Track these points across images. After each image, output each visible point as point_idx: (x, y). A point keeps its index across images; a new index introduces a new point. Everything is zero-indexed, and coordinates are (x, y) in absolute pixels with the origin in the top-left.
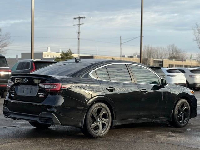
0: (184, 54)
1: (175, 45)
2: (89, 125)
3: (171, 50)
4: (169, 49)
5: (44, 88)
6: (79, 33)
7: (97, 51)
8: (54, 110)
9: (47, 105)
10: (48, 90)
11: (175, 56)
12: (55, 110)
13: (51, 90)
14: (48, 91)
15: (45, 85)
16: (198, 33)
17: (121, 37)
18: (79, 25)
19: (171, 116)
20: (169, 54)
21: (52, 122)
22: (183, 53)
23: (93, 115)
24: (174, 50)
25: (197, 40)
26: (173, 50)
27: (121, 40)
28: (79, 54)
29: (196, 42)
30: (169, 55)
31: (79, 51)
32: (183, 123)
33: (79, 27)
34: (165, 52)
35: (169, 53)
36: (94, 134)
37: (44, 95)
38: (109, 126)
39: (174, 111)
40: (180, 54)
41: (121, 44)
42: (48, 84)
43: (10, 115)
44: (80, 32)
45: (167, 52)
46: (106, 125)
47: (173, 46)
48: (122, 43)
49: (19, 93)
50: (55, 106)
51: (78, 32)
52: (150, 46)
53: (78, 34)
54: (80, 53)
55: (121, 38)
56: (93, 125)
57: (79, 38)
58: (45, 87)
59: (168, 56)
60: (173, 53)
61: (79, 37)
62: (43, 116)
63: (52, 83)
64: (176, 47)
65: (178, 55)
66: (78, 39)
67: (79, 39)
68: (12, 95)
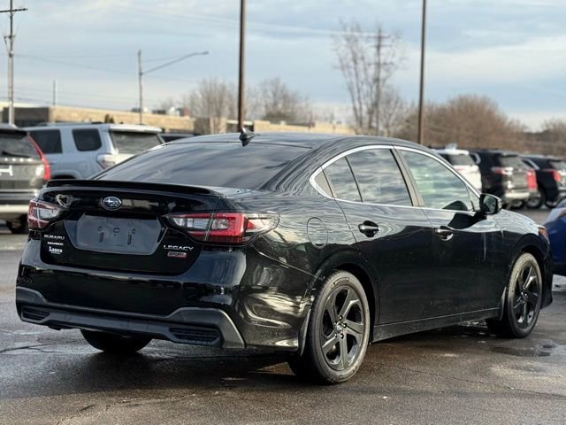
0: (307, 105)
1: (282, 81)
2: (318, 344)
3: (270, 94)
4: (266, 91)
5: (184, 229)
6: (11, 37)
7: (54, 92)
8: (223, 300)
9: (182, 282)
10: (203, 236)
11: (283, 111)
12: (229, 301)
13: (210, 236)
14: (199, 239)
15: (186, 218)
16: (346, 46)
17: (139, 54)
18: (11, 11)
19: (501, 306)
20: (266, 106)
21: (218, 339)
22: (303, 104)
23: (326, 311)
24: (279, 93)
25: (343, 68)
26: (275, 94)
27: (140, 61)
28: (13, 102)
29: (340, 72)
30: (263, 109)
31: (12, 93)
32: (525, 323)
33: (11, 17)
34: (254, 100)
35: (264, 103)
36: (329, 373)
37: (188, 251)
38: (364, 345)
39: (507, 291)
40: (297, 105)
41: (141, 74)
42: (201, 215)
43: (48, 314)
44: (13, 34)
45: (259, 101)
46: (356, 343)
47: (275, 82)
48: (143, 71)
49: (82, 244)
50: (227, 286)
51: (9, 34)
52: (220, 81)
53: (8, 40)
54: (14, 100)
55: (142, 55)
56: (327, 343)
57: (12, 53)
58: (190, 225)
59: (262, 111)
60: (275, 104)
61: (11, 49)
62: (186, 319)
63: (215, 211)
64: (284, 86)
65: (289, 110)
66: (7, 57)
67: (11, 56)
68: (54, 251)
